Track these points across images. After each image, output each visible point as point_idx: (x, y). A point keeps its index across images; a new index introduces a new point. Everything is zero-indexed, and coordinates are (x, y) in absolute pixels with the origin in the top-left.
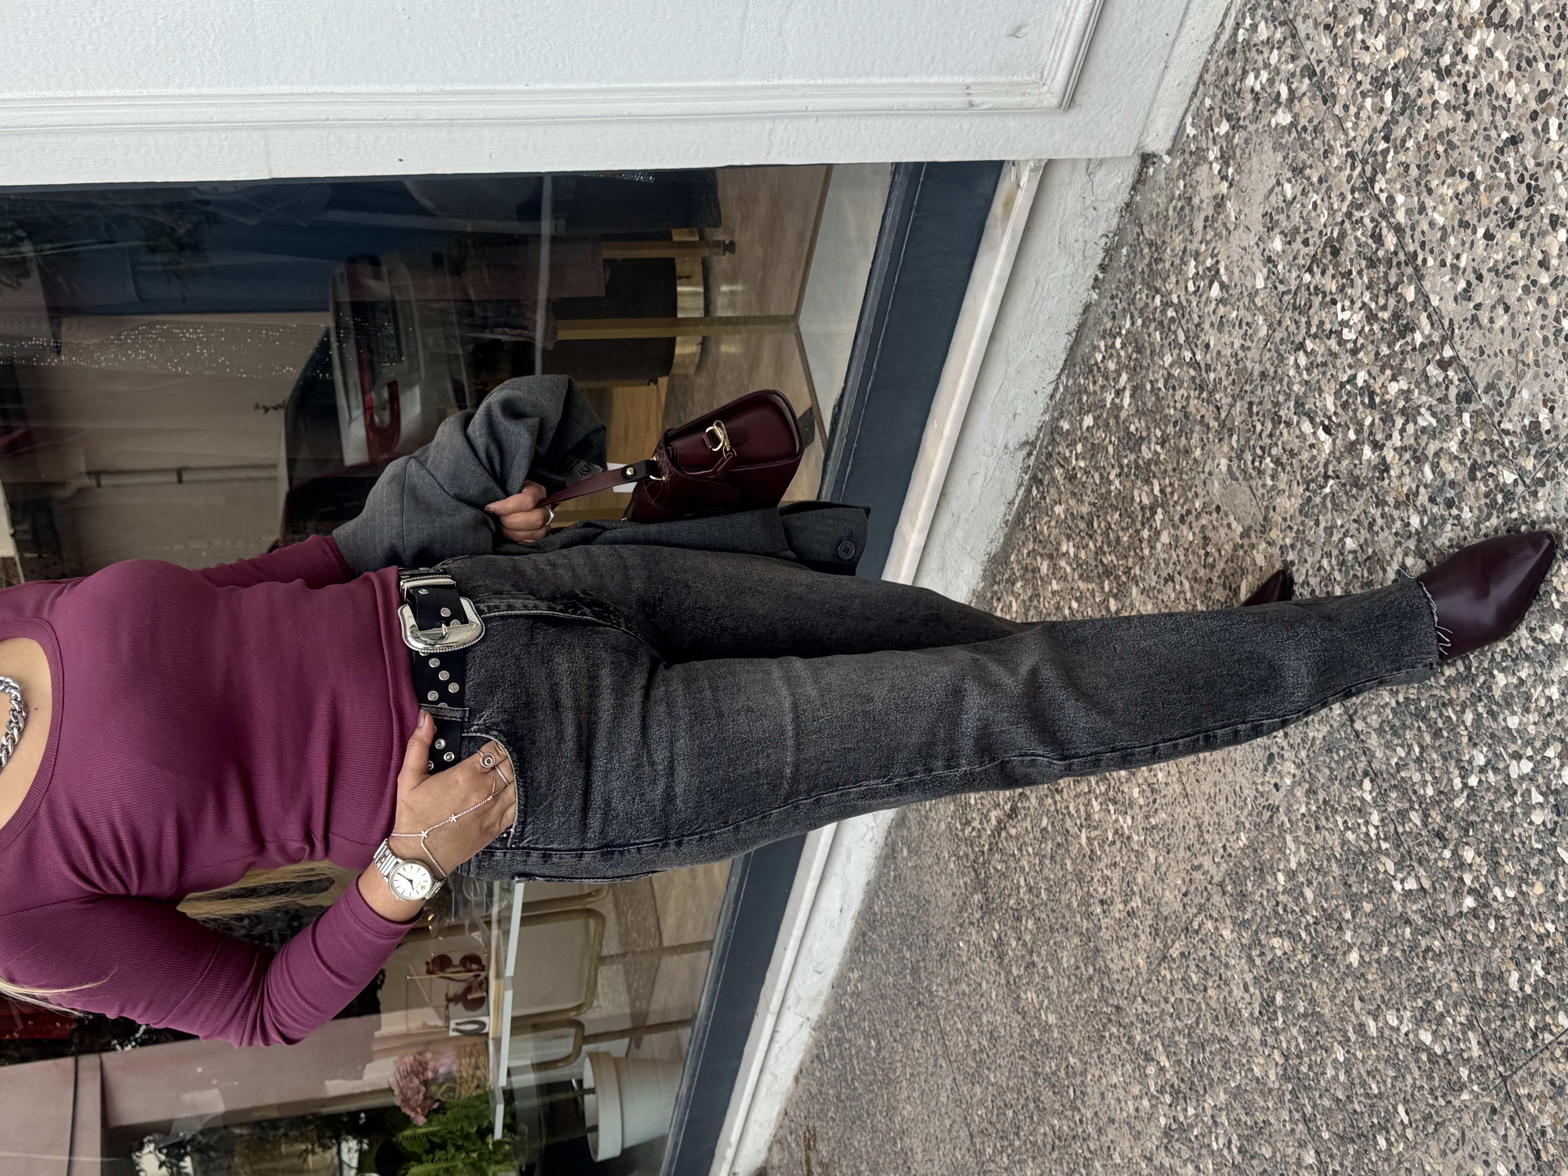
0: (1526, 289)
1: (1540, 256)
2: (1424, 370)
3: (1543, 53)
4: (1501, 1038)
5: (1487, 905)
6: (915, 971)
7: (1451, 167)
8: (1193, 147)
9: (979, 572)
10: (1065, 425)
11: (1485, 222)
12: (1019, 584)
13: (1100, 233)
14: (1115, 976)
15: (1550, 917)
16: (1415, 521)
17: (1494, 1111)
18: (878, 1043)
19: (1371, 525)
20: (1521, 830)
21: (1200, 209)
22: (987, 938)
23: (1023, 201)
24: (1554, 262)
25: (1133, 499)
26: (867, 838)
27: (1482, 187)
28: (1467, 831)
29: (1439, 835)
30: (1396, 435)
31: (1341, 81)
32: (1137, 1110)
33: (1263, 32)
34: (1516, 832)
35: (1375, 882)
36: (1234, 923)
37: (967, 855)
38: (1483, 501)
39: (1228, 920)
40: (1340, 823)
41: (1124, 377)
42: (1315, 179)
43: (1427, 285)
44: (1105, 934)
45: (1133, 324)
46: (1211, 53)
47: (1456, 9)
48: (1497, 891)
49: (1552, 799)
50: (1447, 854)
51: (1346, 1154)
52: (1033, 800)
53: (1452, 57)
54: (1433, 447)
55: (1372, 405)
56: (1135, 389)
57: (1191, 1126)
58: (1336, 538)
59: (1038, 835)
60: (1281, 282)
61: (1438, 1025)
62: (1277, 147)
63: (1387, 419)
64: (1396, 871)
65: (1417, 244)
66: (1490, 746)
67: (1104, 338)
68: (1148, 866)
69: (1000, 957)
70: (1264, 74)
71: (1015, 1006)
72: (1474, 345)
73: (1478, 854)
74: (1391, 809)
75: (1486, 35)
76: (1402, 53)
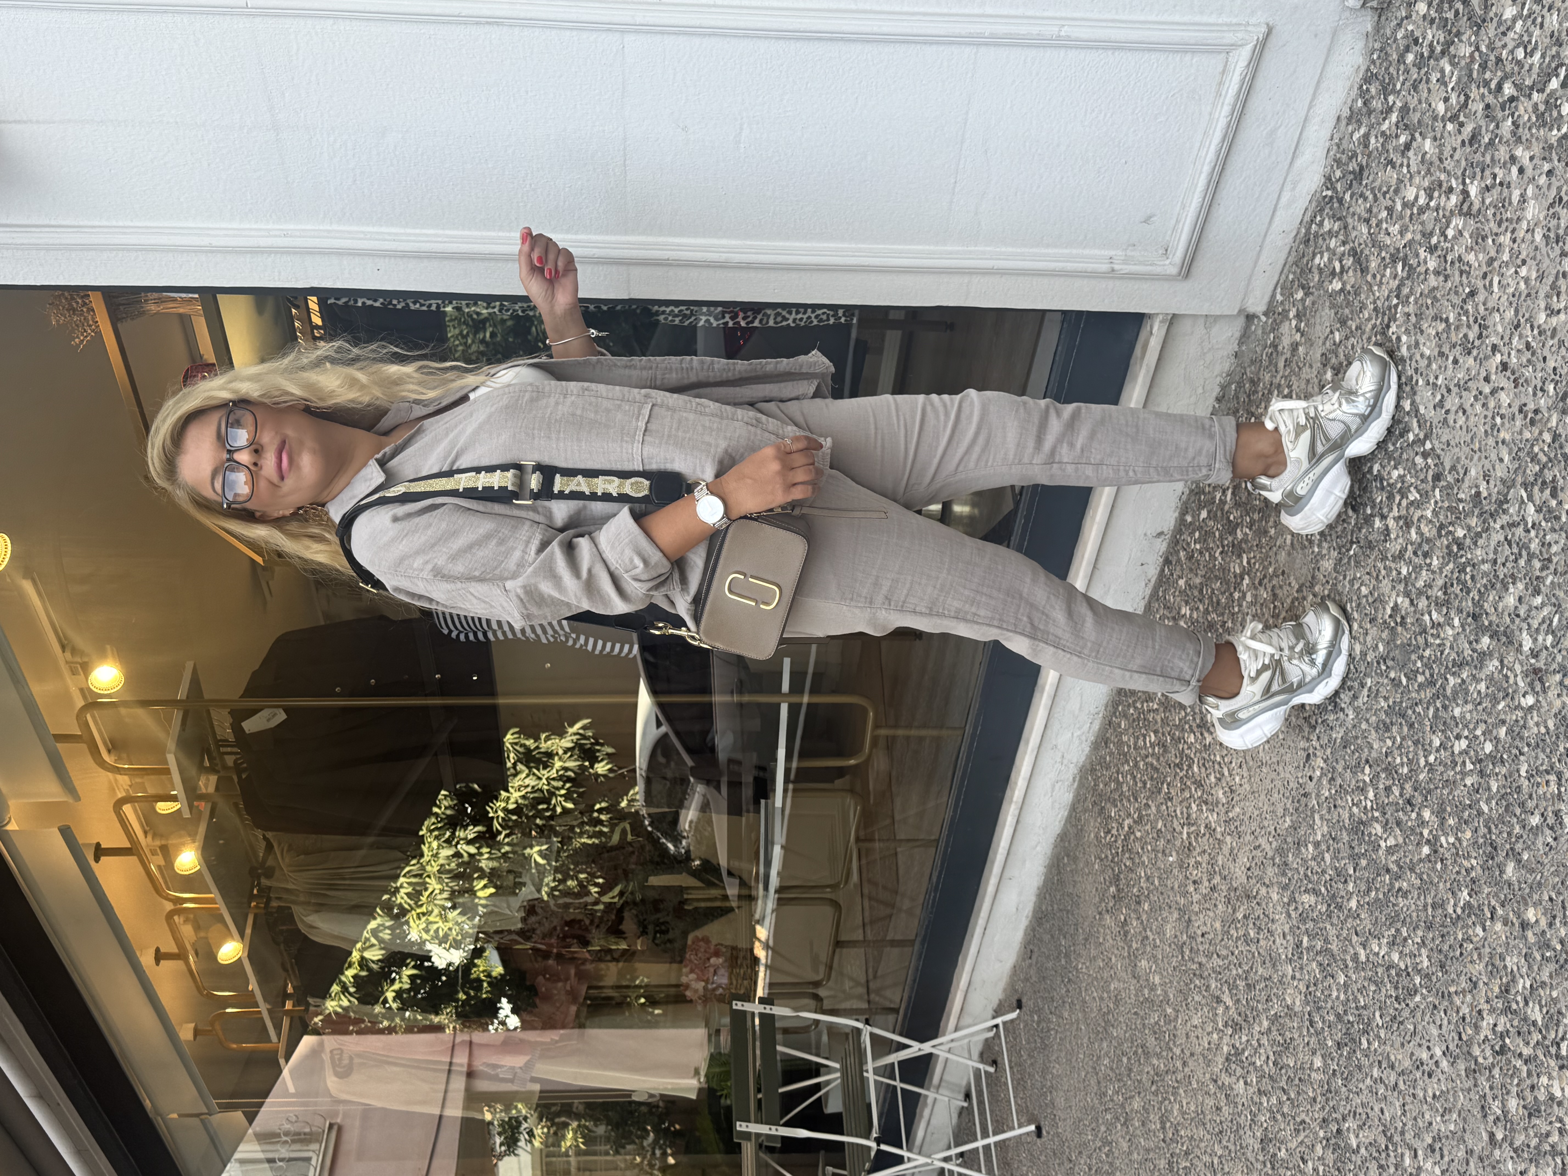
0: (1476, 397)
1: (1485, 374)
2: (1414, 460)
3: (1491, 232)
4: (1440, 951)
5: (1436, 852)
6: (1067, 956)
7: (1435, 314)
8: (1280, 309)
10: (1189, 519)
11: (1454, 351)
13: (1216, 373)
14: (1200, 940)
15: (1474, 854)
16: (1404, 571)
17: (1435, 1007)
18: (1039, 1017)
19: (1377, 576)
20: (1459, 792)
21: (1282, 354)
22: (1117, 922)
23: (1155, 343)
24: (1493, 377)
25: (1229, 570)
26: (1038, 848)
27: (1453, 328)
28: (1426, 797)
29: (1409, 802)
30: (1395, 509)
31: (1372, 258)
32: (1209, 1043)
34: (1456, 794)
35: (1370, 843)
36: (1279, 887)
37: (1106, 857)
38: (1445, 551)
39: (1275, 885)
40: (1350, 800)
42: (1354, 328)
43: (1418, 399)
44: (1195, 908)
46: (1293, 242)
47: (1442, 204)
48: (1443, 839)
50: (1414, 815)
51: (1341, 1055)
53: (1438, 238)
54: (1417, 515)
55: (1382, 488)
57: (1243, 1050)
58: (1356, 587)
59: (1155, 835)
61: (1403, 946)
62: (1332, 306)
63: (1390, 497)
64: (1382, 833)
66: (1443, 731)
68: (1226, 850)
69: (1125, 935)
70: (1326, 255)
71: (1133, 972)
72: (1444, 440)
73: (1433, 813)
74: (1381, 786)
75: (1458, 222)
76: (1409, 236)
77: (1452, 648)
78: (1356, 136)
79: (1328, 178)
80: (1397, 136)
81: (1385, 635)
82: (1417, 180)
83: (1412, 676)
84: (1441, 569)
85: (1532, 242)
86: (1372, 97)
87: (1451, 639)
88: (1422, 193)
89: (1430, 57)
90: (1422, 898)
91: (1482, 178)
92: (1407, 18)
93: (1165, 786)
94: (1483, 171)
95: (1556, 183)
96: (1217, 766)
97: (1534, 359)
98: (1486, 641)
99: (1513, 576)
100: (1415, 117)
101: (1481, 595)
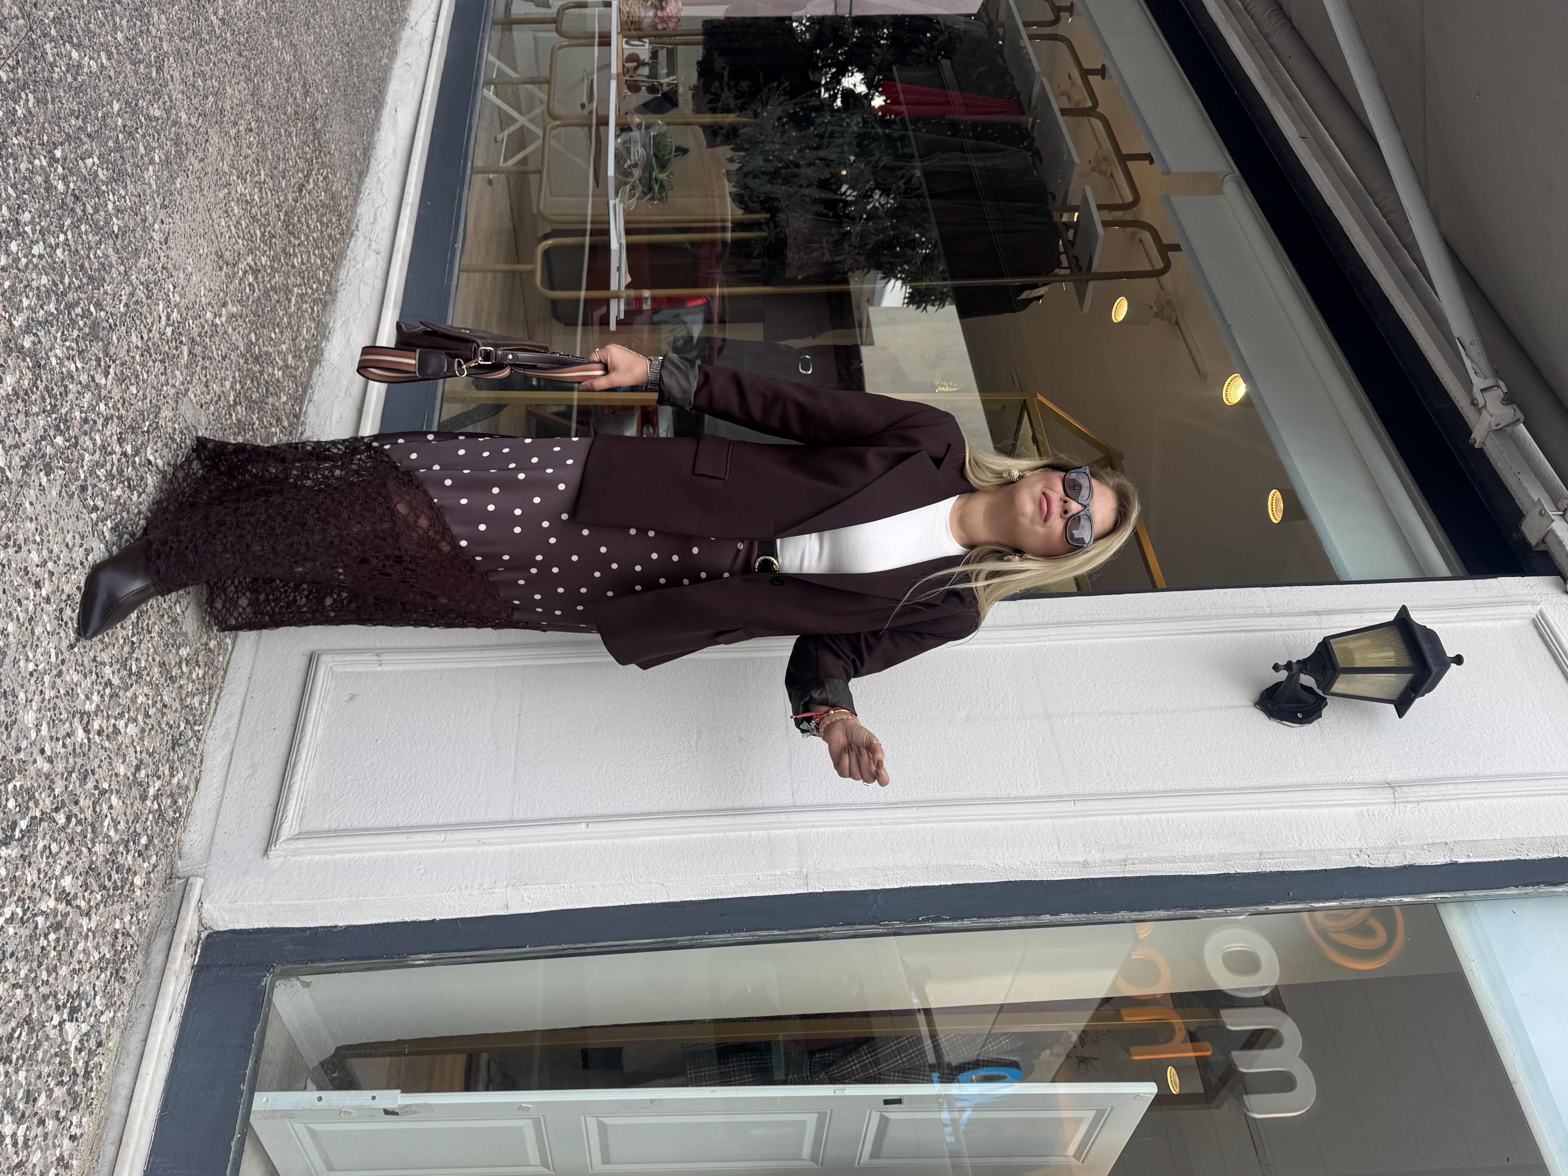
0: (59, 559)
1: (54, 578)
2: (105, 504)
3: (61, 699)
4: (35, 59)
5: (50, 152)
6: (351, 68)
9: (326, 354)
12: (303, 346)
14: (243, 78)
16: (102, 406)
18: (370, 13)
19: (124, 403)
20: (35, 206)
22: (312, 96)
24: (46, 576)
25: (246, 409)
26: (382, 165)
28: (63, 203)
29: (77, 198)
30: (115, 462)
31: (157, 675)
34: (38, 205)
35: (108, 162)
36: (180, 124)
37: (325, 156)
38: (70, 424)
39: (183, 125)
40: (128, 201)
42: (166, 617)
44: (249, 107)
46: (221, 687)
47: (105, 721)
48: (45, 163)
50: (72, 185)
52: (290, 198)
53: (105, 693)
54: (97, 456)
55: (129, 479)
58: (141, 392)
59: (287, 174)
61: (69, 64)
62: (185, 635)
63: (121, 472)
64: (97, 171)
66: (55, 262)
68: (228, 159)
69: (305, 84)
70: (194, 676)
71: (296, 51)
72: (81, 522)
73: (56, 188)
74: (102, 213)
75: (90, 707)
76: (129, 694)
77: (55, 338)
78: (181, 775)
79: (199, 740)
80: (148, 776)
81: (112, 350)
82: (127, 741)
83: (86, 314)
84: (72, 408)
85: (26, 692)
86: (170, 807)
87: (57, 346)
88: (122, 731)
89: (128, 841)
90: (57, 109)
91: (74, 744)
92: (150, 872)
93: (282, 217)
94: (74, 749)
95: (12, 740)
96: (241, 235)
97: (13, 592)
98: (27, 344)
99: (10, 402)
100: (135, 792)
101: (35, 385)
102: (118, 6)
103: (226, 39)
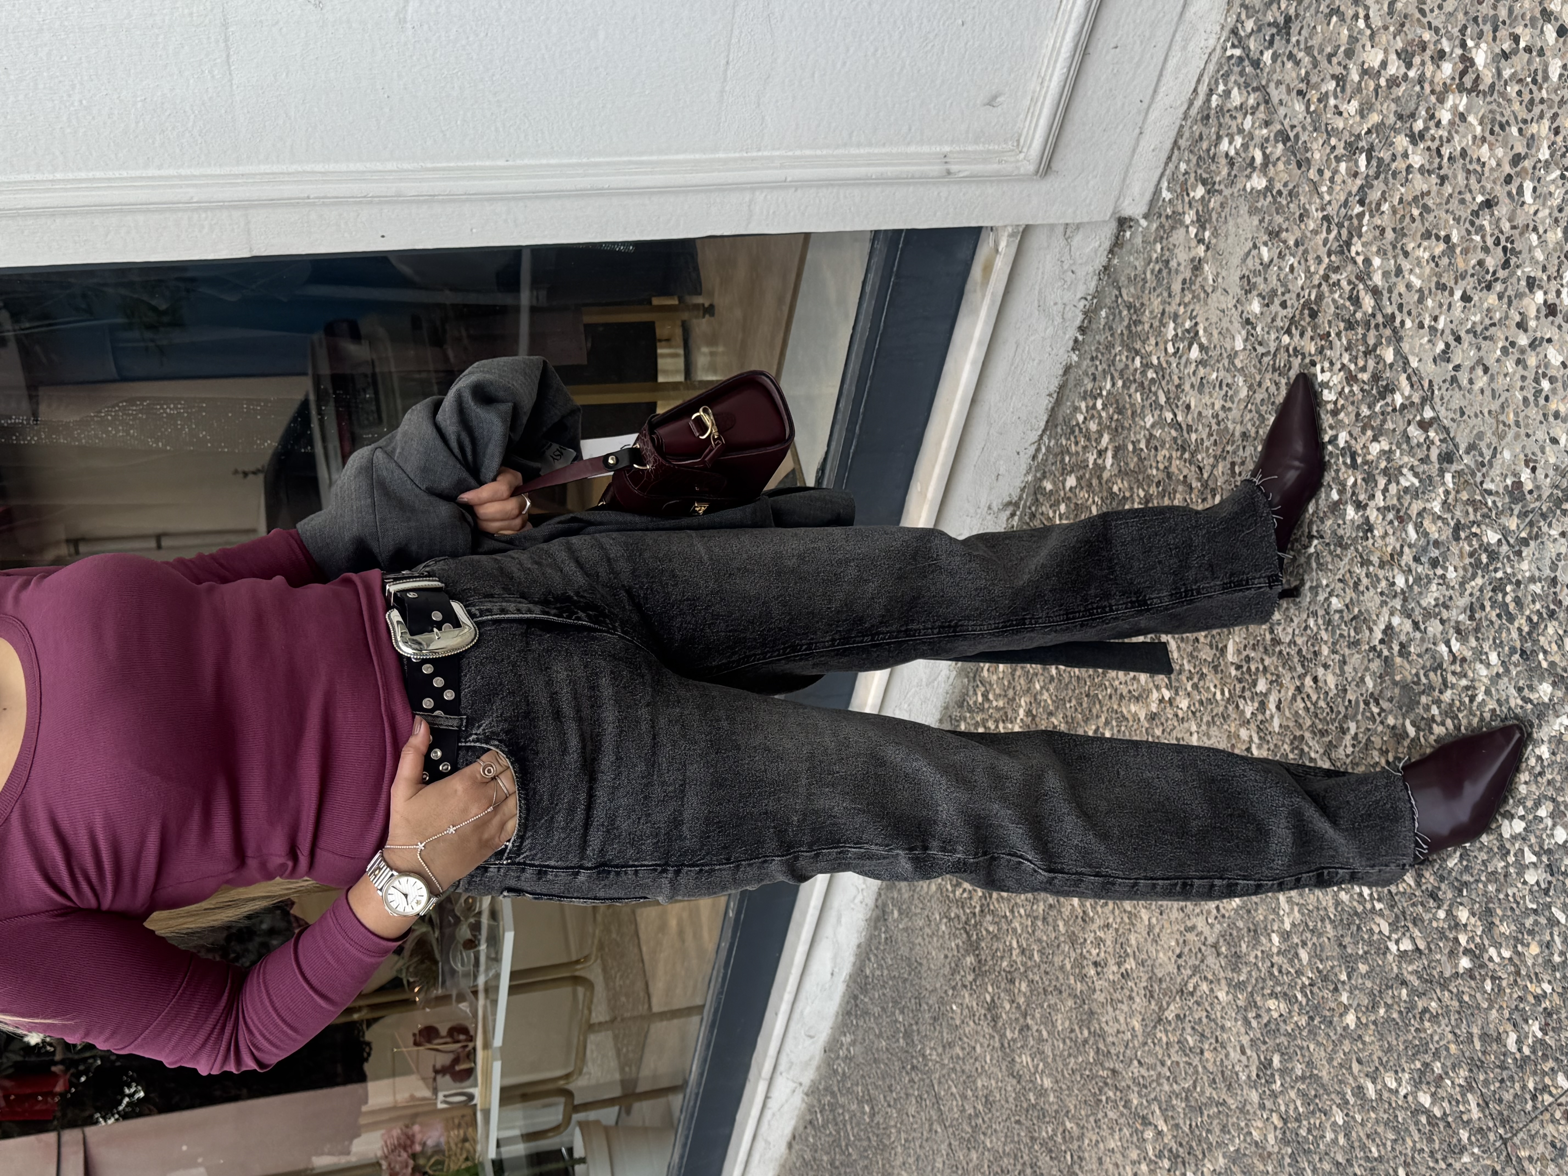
0: (1504, 351)
1: (1518, 318)
2: (1405, 431)
3: (1516, 118)
4: (1501, 1100)
5: (1483, 966)
6: (908, 1035)
7: (1427, 230)
8: (1169, 211)
10: (1048, 486)
11: (1462, 284)
13: (1079, 296)
14: (1110, 1039)
15: (1546, 977)
16: (1400, 581)
18: (872, 1108)
19: (1356, 585)
20: (1515, 890)
21: (1177, 272)
22: (981, 1002)
23: (1001, 266)
24: (1532, 324)
26: (857, 901)
27: (1458, 250)
28: (1461, 891)
29: (1433, 895)
30: (1379, 495)
31: (1315, 146)
33: (1236, 98)
34: (1510, 892)
35: (1370, 943)
36: (1229, 985)
37: (958, 917)
38: (1467, 561)
39: (1223, 982)
41: (1106, 438)
42: (1291, 243)
43: (1406, 347)
44: (1099, 997)
45: (1113, 385)
46: (1185, 118)
47: (1428, 75)
48: (1492, 952)
49: (1545, 859)
50: (1441, 914)
53: (1425, 122)
54: (1416, 507)
55: (1354, 466)
56: (1117, 450)
58: (1321, 597)
60: (1260, 344)
61: (1437, 1087)
62: (1253, 210)
63: (1369, 479)
64: (1391, 932)
65: (1395, 306)
67: (1084, 398)
68: (1142, 928)
69: (994, 1020)
70: (1238, 139)
71: (1010, 1069)
72: (1455, 406)
73: (1473, 914)
75: (1458, 100)
76: (1375, 118)
77: (1488, 692)
79: (1234, 32)
81: (1376, 665)
82: (1383, 38)
84: (1462, 584)
87: (1486, 680)
88: (1393, 57)
90: (1464, 1025)
91: (1494, 39)
94: (1495, 30)
98: (1545, 690)
101: (1533, 626)
102: (1340, 1158)
103: (1140, 1096)
